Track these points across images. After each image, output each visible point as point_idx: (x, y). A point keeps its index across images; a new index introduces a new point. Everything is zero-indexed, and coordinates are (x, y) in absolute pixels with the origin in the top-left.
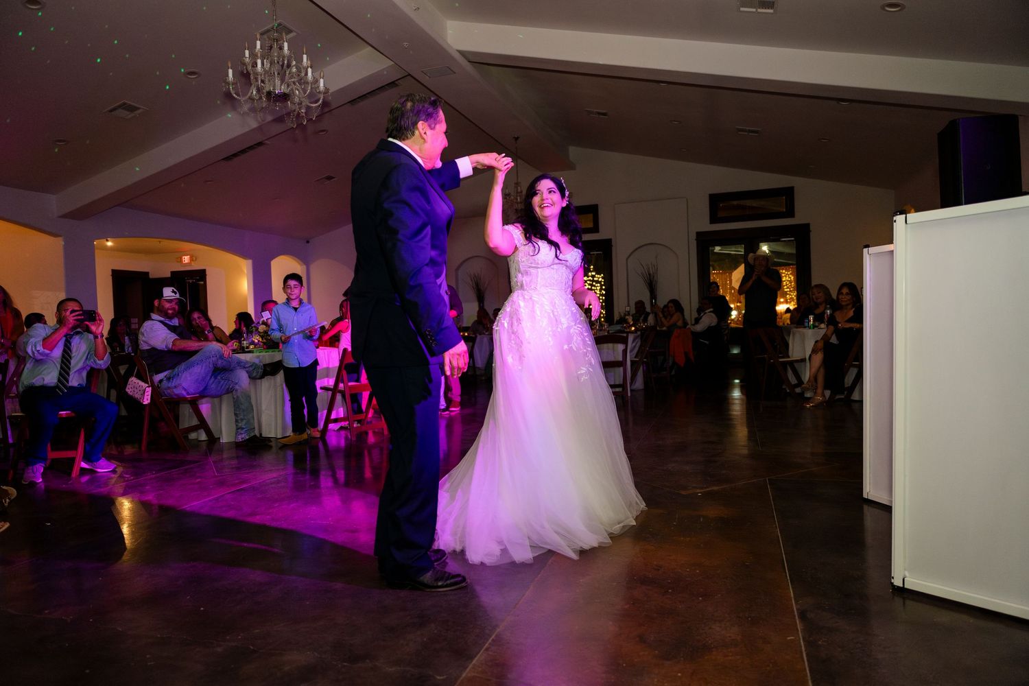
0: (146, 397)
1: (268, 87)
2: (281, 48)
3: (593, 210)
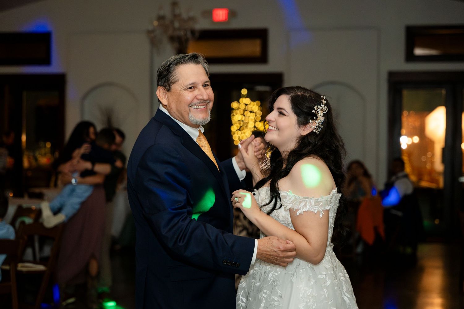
3: (261, 35)
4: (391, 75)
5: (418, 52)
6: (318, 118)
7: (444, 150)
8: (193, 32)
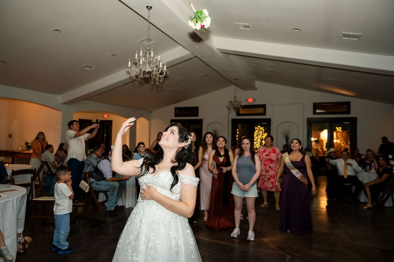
0: (87, 190)
1: (144, 69)
2: (150, 54)
3: (264, 106)
4: (308, 119)
5: (317, 111)
6: (188, 142)
7: (327, 144)
8: (241, 106)
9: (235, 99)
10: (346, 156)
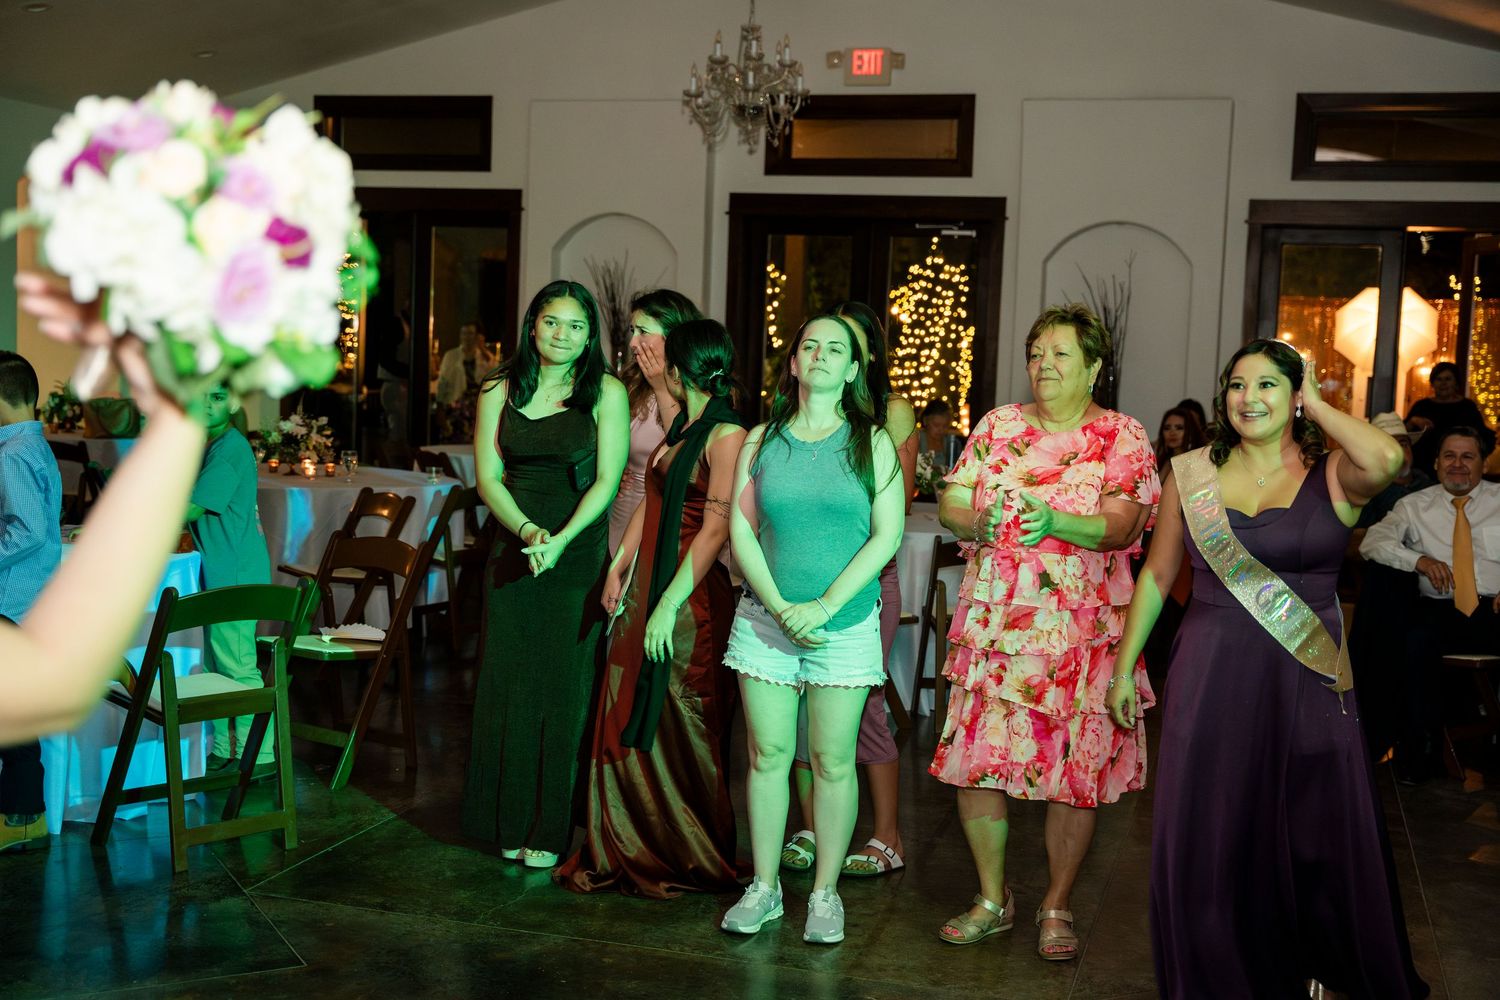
3: (959, 109)
4: (1256, 206)
5: (1323, 155)
7: (1370, 383)
9: (749, 47)
10: (1470, 465)
